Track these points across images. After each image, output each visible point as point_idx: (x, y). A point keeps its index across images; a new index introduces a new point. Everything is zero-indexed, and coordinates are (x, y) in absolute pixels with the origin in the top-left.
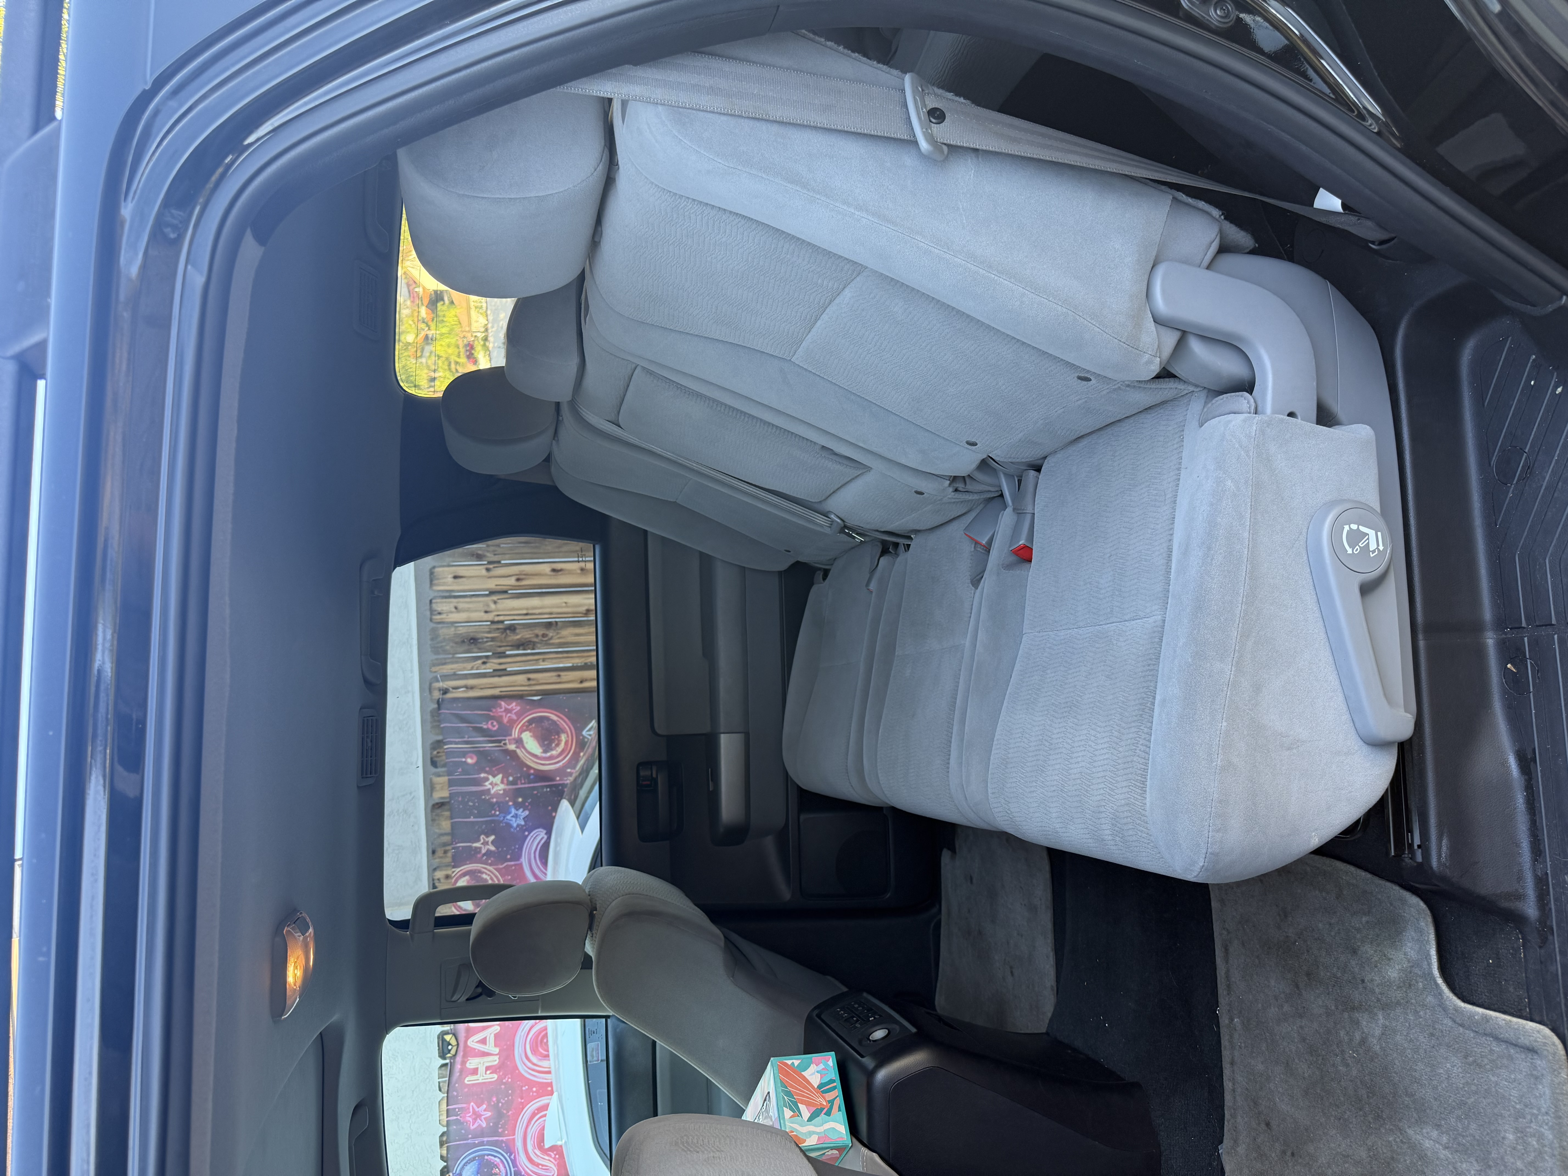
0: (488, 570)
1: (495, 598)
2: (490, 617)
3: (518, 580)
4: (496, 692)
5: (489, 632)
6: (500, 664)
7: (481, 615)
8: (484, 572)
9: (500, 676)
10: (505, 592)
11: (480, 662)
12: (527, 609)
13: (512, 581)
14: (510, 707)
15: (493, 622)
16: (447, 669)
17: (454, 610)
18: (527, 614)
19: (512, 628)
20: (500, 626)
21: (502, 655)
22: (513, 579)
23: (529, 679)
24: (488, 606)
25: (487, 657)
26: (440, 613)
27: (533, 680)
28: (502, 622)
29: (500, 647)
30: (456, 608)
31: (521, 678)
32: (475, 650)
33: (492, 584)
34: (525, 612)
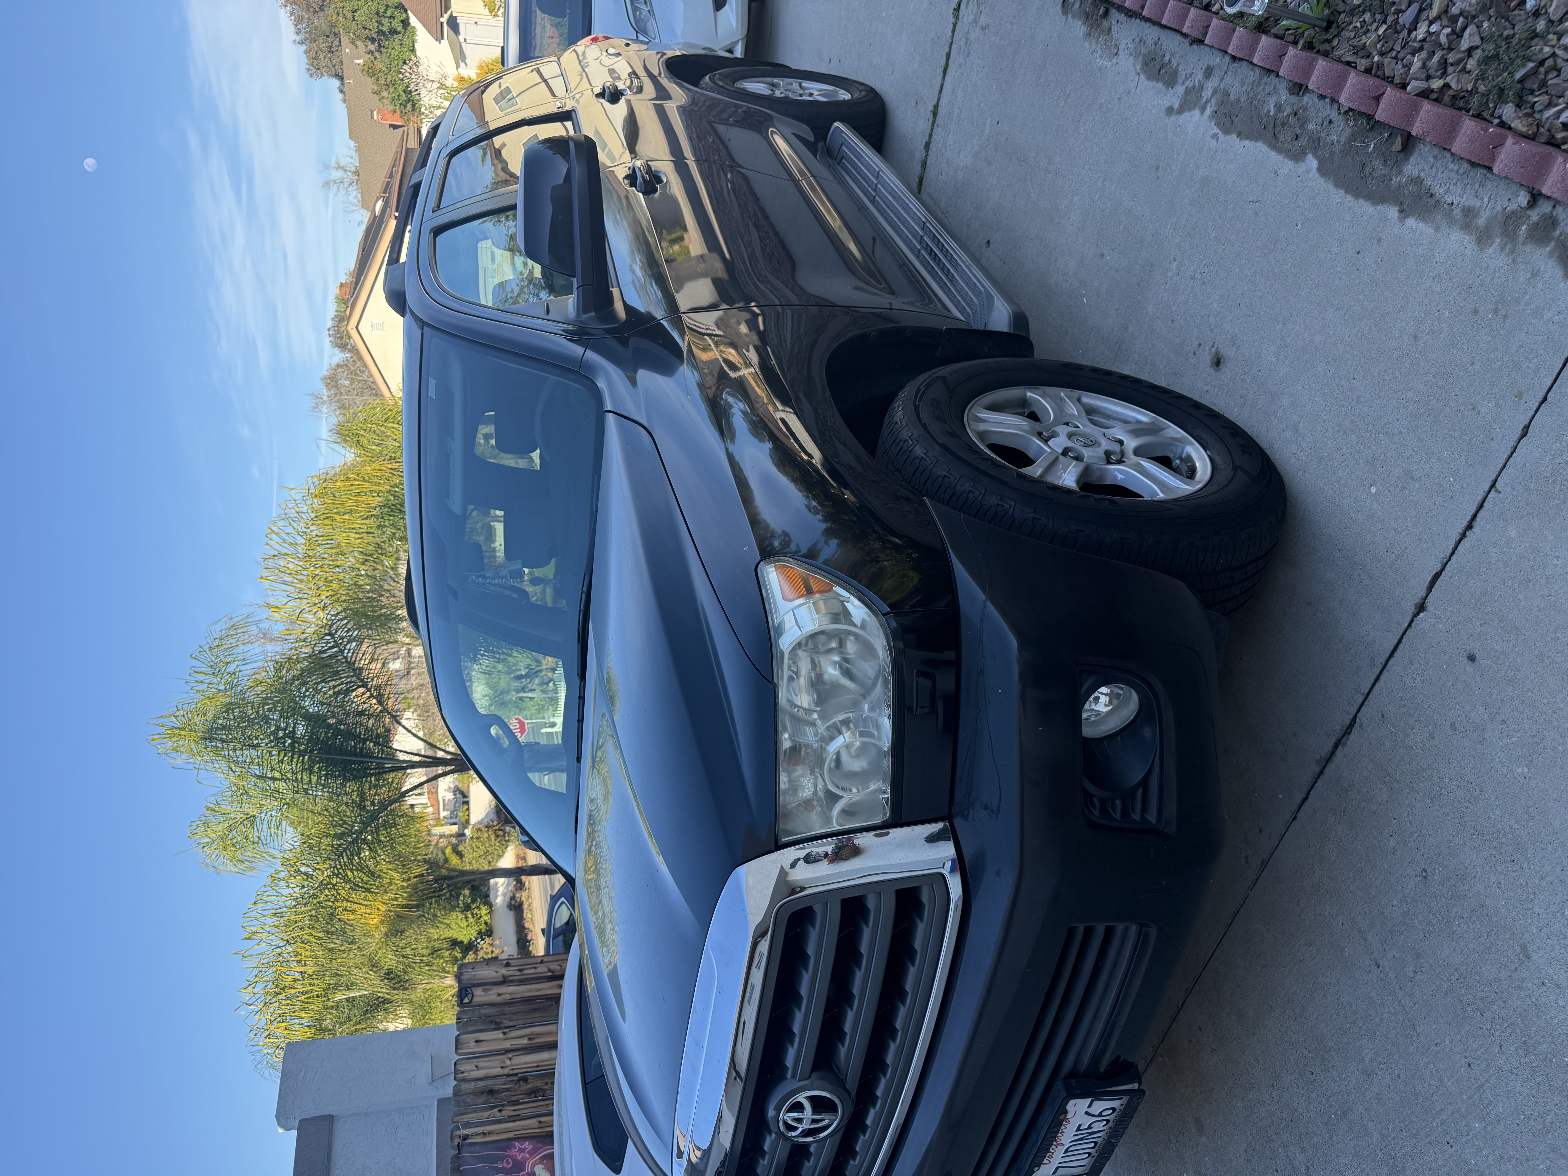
0: (504, 1033)
1: (510, 1055)
2: (506, 1071)
3: (530, 1039)
4: (511, 1135)
5: (505, 1084)
6: (514, 1110)
7: (498, 1071)
8: (501, 1036)
9: (514, 1121)
10: (518, 1050)
11: (496, 1110)
12: (537, 1062)
13: (525, 1041)
14: (523, 1147)
15: (508, 1075)
16: (466, 1119)
17: (475, 1068)
19: (525, 1079)
20: (515, 1078)
21: (516, 1103)
22: (526, 1038)
23: (540, 1122)
24: (504, 1062)
25: (503, 1105)
26: (462, 1073)
27: (544, 1122)
28: (516, 1074)
29: (514, 1096)
31: (533, 1122)
33: (507, 1045)
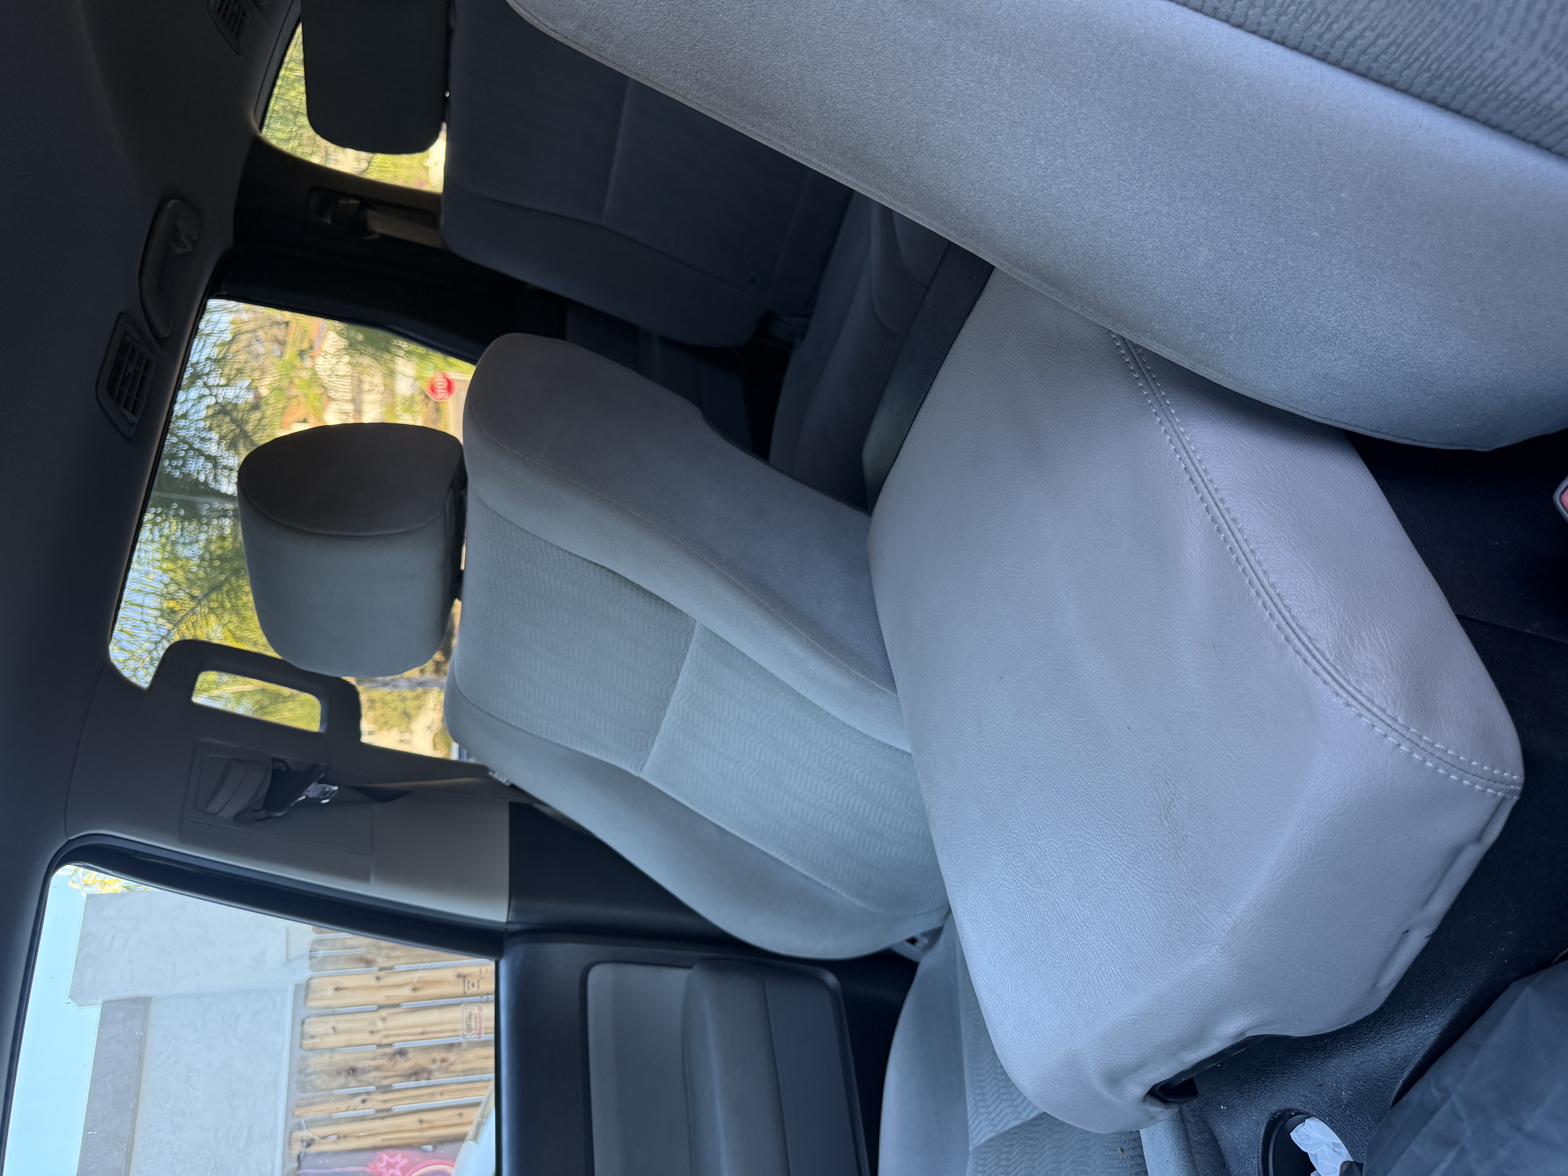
0: (378, 978)
1: (384, 1013)
2: (377, 1038)
3: (415, 989)
4: (376, 1141)
5: (374, 1059)
6: (385, 1101)
7: (365, 1037)
8: (372, 982)
9: (383, 1118)
10: (397, 1006)
11: (359, 1099)
12: (424, 1026)
13: (406, 992)
14: (393, 1161)
15: (379, 1046)
16: (313, 1113)
17: (331, 1031)
18: (423, 1033)
19: (402, 1053)
20: (389, 1050)
21: (387, 1089)
22: (409, 988)
23: (421, 1121)
24: (374, 1024)
25: (368, 1093)
26: (312, 1037)
27: (427, 1122)
28: (390, 1045)
29: (386, 1077)
30: (334, 1029)
31: (410, 1121)
32: (354, 1083)
33: (381, 997)
34: (420, 1030)
